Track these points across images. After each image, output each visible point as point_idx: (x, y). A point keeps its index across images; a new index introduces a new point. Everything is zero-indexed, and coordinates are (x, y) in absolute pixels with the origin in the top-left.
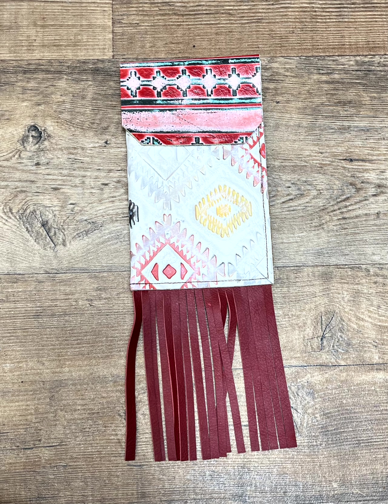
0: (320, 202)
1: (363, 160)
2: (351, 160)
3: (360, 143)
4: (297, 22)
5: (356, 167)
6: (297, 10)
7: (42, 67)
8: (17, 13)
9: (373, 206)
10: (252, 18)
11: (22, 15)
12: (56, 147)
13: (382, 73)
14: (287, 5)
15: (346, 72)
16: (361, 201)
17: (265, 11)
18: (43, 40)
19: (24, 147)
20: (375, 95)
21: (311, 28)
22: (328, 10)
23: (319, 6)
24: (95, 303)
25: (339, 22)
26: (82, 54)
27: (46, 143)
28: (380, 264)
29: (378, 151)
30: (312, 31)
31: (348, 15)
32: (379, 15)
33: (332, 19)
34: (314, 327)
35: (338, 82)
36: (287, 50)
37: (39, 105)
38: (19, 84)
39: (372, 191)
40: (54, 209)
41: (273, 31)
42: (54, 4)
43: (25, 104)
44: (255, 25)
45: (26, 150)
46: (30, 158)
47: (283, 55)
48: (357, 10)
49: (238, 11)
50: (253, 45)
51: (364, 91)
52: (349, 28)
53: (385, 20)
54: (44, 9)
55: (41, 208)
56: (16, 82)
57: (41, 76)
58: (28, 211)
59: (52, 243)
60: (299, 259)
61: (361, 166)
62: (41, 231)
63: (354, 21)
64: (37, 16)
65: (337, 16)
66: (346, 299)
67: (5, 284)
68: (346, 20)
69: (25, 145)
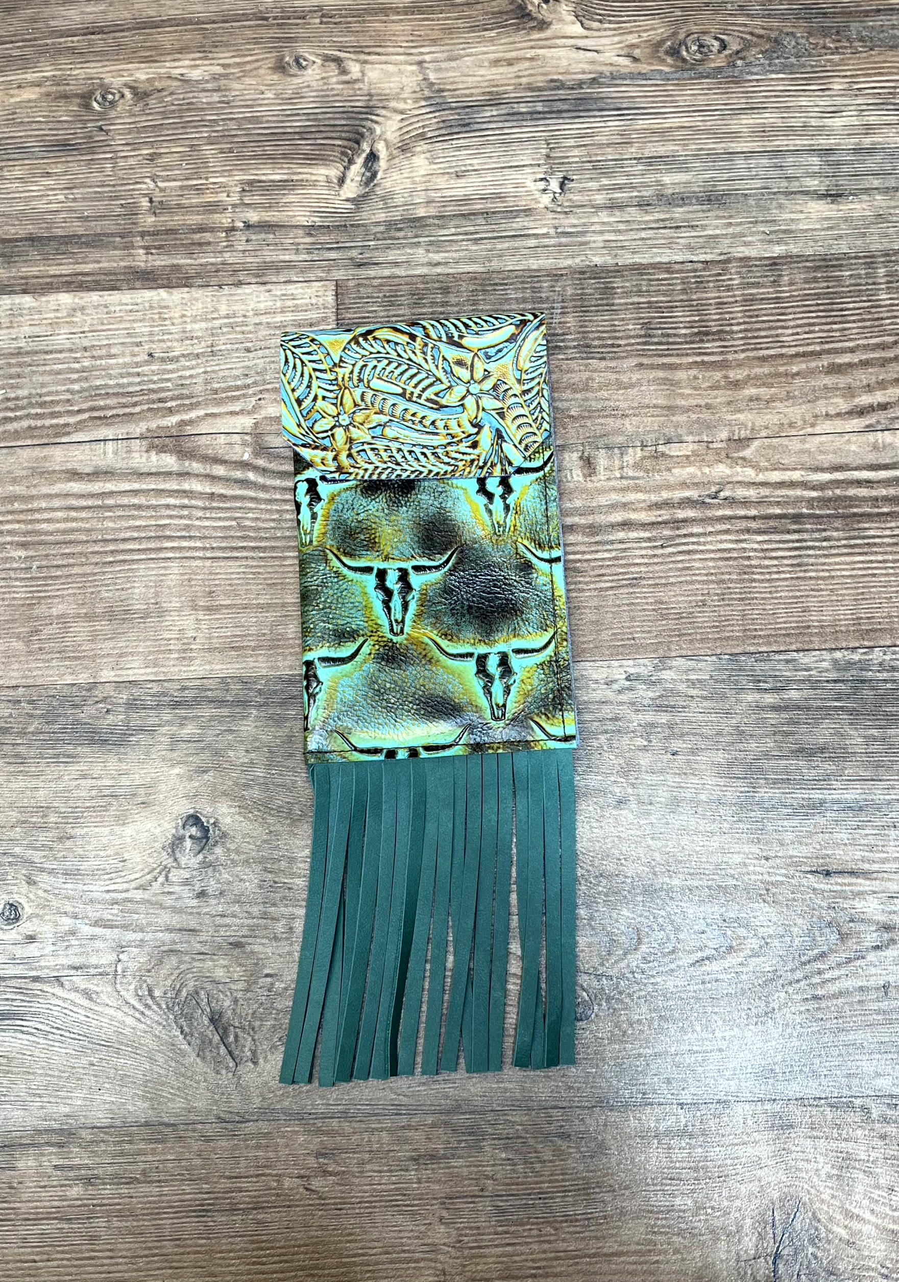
0: (766, 964)
1: (852, 873)
2: (828, 874)
3: (842, 835)
4: (712, 582)
5: (839, 888)
6: (712, 556)
7: (209, 693)
8: (158, 584)
9: (873, 970)
10: (621, 577)
11: (169, 587)
12: (236, 858)
13: (889, 686)
14: (691, 547)
15: (814, 684)
16: (849, 961)
17: (646, 561)
18: (210, 638)
19: (176, 860)
20: (874, 732)
21: (741, 593)
22: (774, 554)
23: (756, 546)
24: (316, 1183)
25: (798, 578)
26: (287, 663)
27: (218, 850)
28: (892, 1096)
29: (882, 851)
30: (743, 599)
31: (817, 564)
32: (880, 562)
33: (783, 572)
34: (759, 1234)
35: (799, 708)
36: (691, 641)
37: (204, 772)
38: (164, 730)
39: (871, 938)
40: (233, 987)
41: (662, 603)
42: (230, 563)
43: (177, 770)
44: (626, 591)
45: (179, 867)
46: (186, 883)
47: (684, 653)
48: (834, 551)
49: (593, 564)
50: (624, 634)
51: (851, 724)
52: (818, 591)
53: (891, 571)
54: (211, 574)
55: (209, 986)
56: (159, 726)
57: (207, 712)
58: (184, 993)
59: (228, 1057)
60: (724, 1087)
61: (850, 885)
62: (210, 1034)
63: (829, 577)
64: (198, 588)
65: (792, 565)
66: (823, 1173)
67: (142, 1146)
68: (813, 574)
69: (178, 855)
